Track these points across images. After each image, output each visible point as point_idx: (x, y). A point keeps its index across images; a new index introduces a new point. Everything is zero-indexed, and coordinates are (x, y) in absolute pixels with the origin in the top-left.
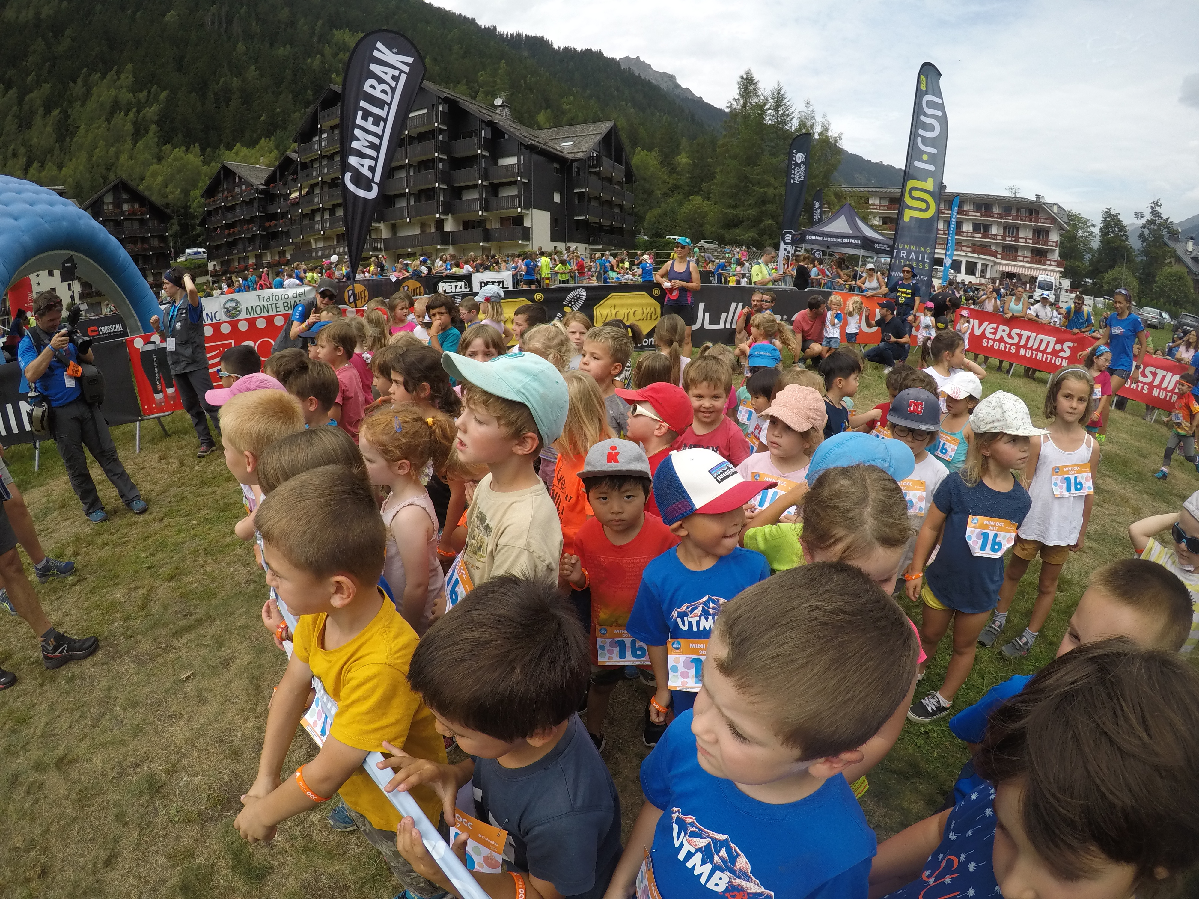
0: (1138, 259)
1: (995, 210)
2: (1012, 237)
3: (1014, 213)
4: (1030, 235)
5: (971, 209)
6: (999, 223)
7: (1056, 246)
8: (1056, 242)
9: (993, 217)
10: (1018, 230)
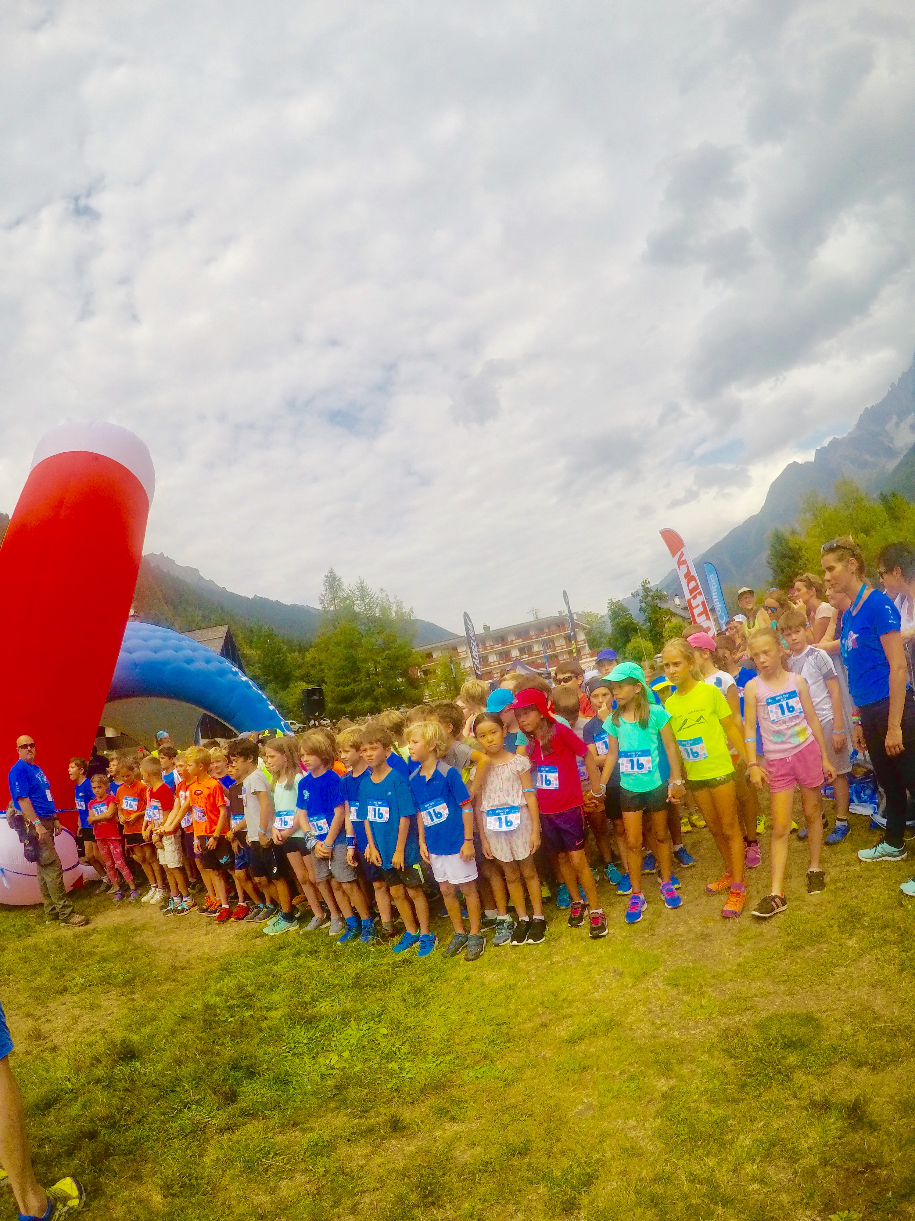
0: (645, 627)
1: (532, 633)
2: (550, 648)
3: (546, 630)
4: (564, 643)
5: (514, 638)
6: (537, 642)
7: (585, 643)
8: (584, 640)
9: (532, 639)
10: (553, 642)
